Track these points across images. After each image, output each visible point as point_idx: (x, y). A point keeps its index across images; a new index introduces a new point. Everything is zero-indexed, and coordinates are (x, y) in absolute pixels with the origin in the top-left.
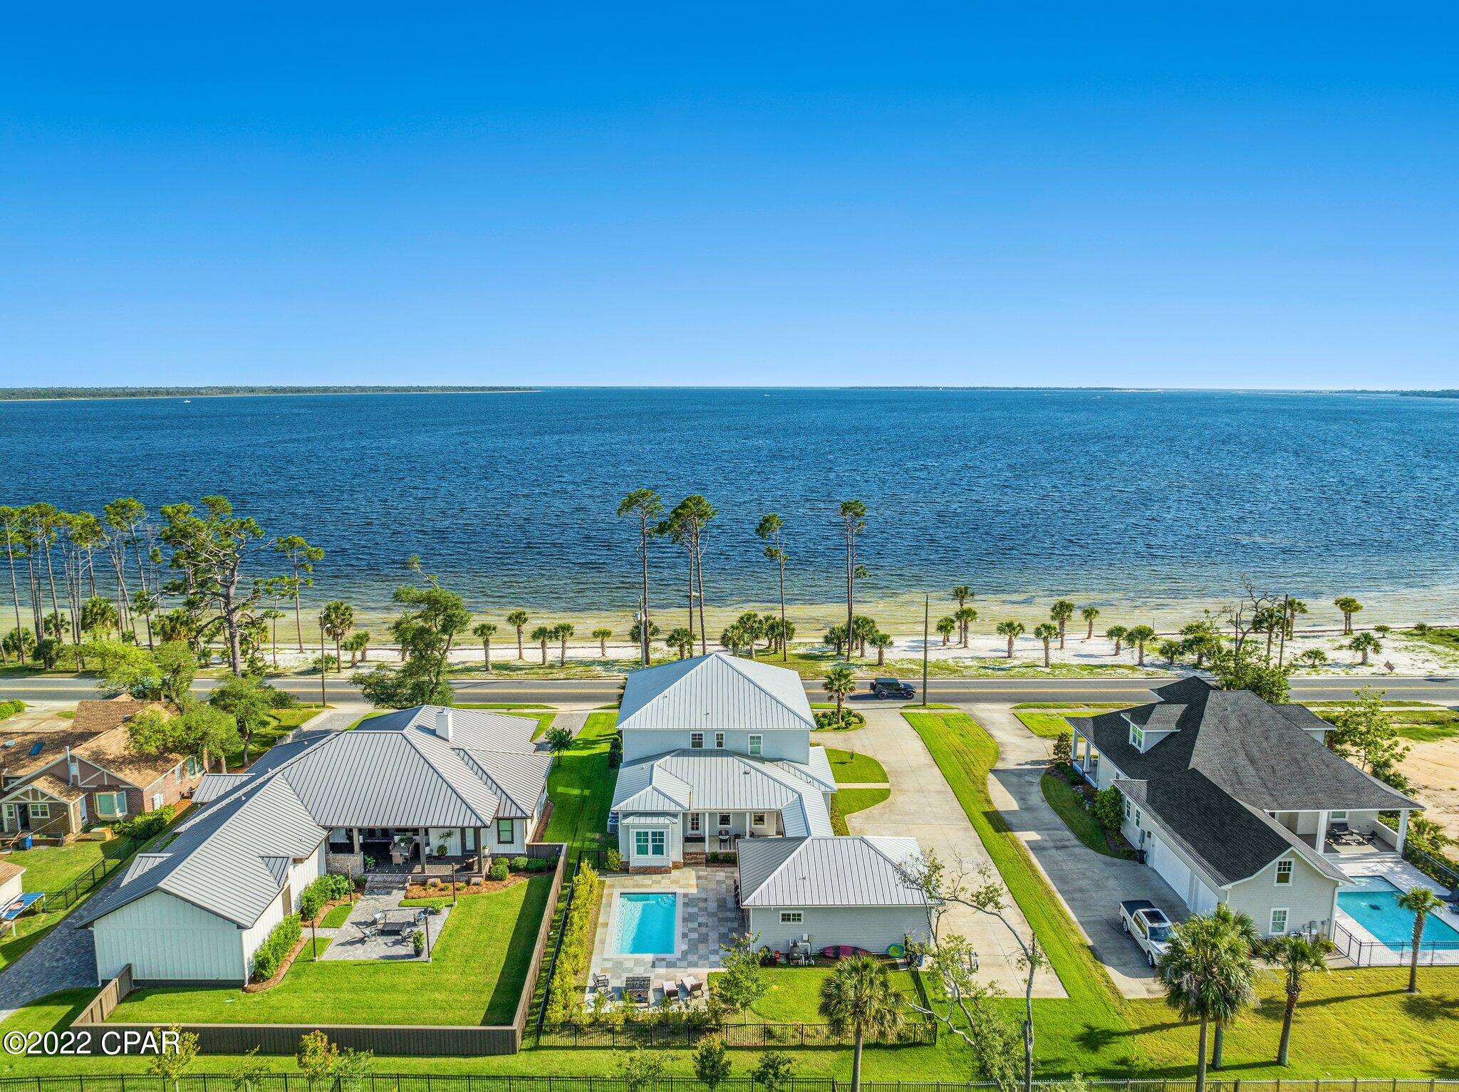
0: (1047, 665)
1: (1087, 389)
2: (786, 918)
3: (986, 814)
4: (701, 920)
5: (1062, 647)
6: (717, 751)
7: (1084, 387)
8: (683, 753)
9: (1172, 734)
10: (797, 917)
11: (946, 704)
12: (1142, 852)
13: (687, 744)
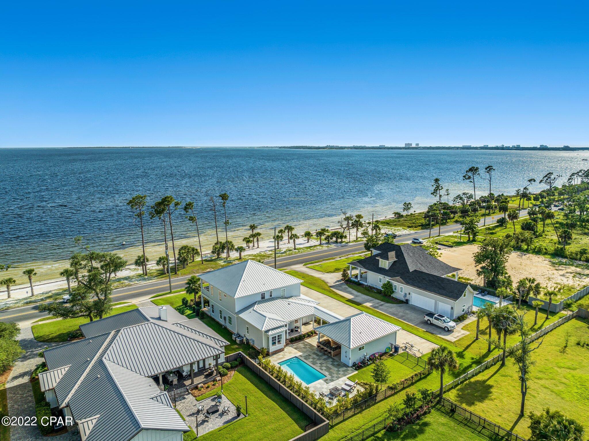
0: (295, 249)
1: (172, 147)
2: (360, 349)
3: (347, 301)
5: (289, 242)
6: (271, 298)
7: (171, 146)
8: (260, 302)
9: (395, 262)
10: (363, 348)
11: (282, 268)
12: (407, 300)
13: (259, 298)
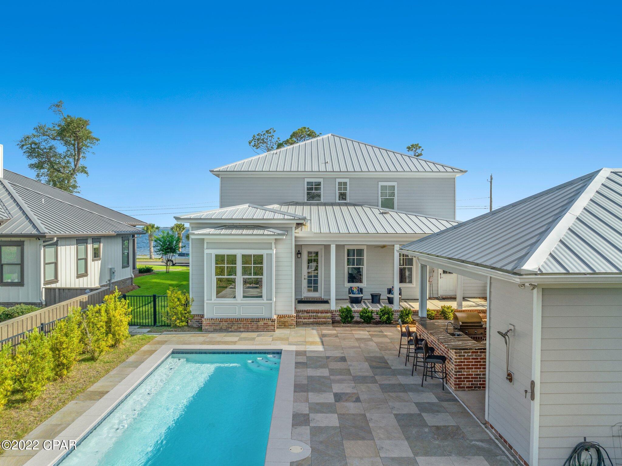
4: (337, 388)
6: (339, 203)
8: (296, 204)
13: (300, 196)
